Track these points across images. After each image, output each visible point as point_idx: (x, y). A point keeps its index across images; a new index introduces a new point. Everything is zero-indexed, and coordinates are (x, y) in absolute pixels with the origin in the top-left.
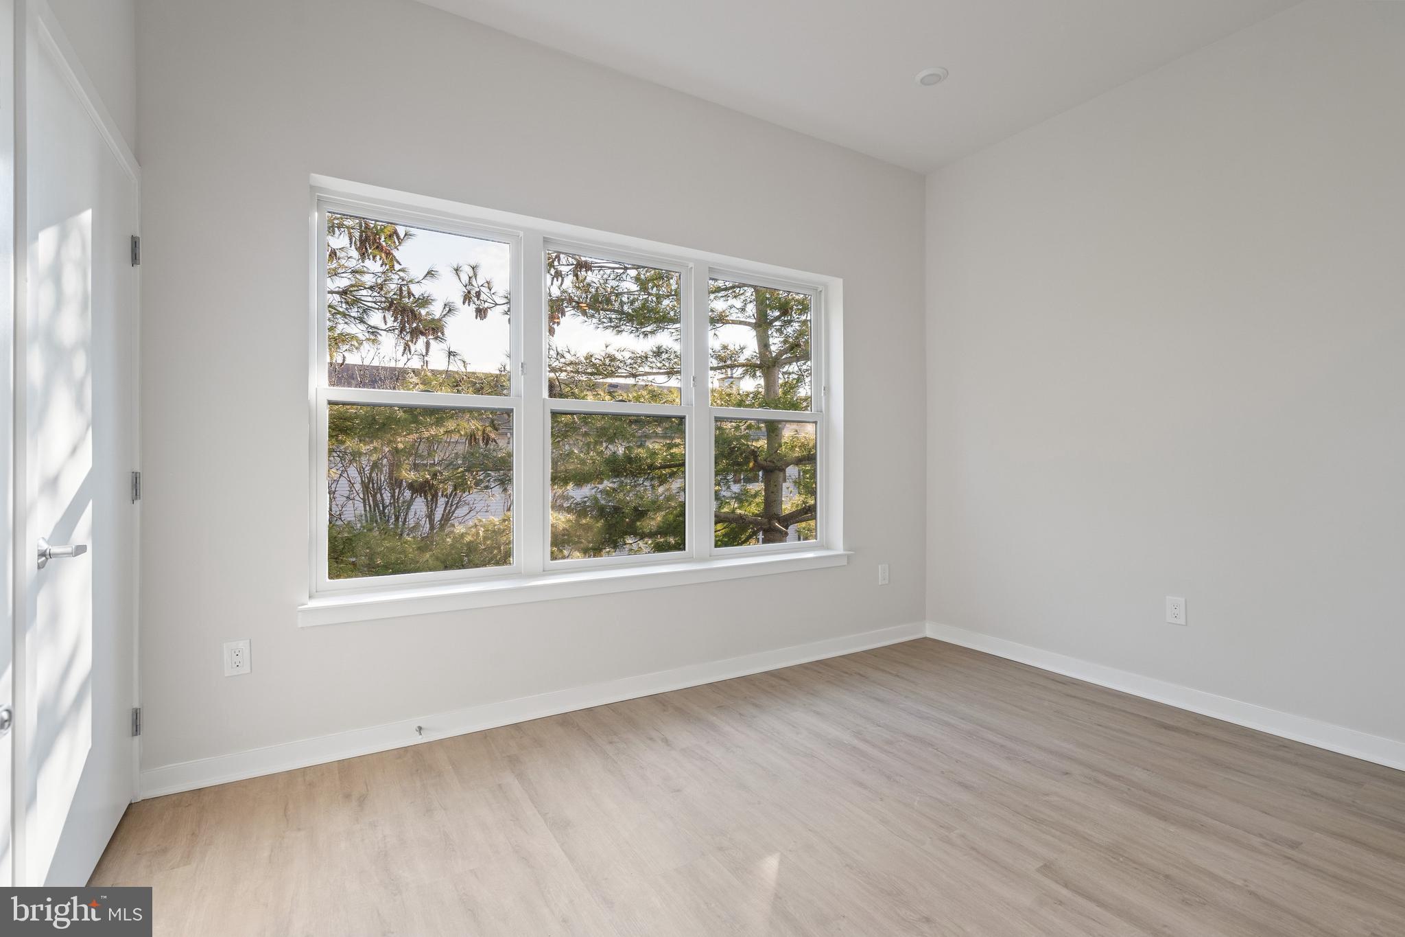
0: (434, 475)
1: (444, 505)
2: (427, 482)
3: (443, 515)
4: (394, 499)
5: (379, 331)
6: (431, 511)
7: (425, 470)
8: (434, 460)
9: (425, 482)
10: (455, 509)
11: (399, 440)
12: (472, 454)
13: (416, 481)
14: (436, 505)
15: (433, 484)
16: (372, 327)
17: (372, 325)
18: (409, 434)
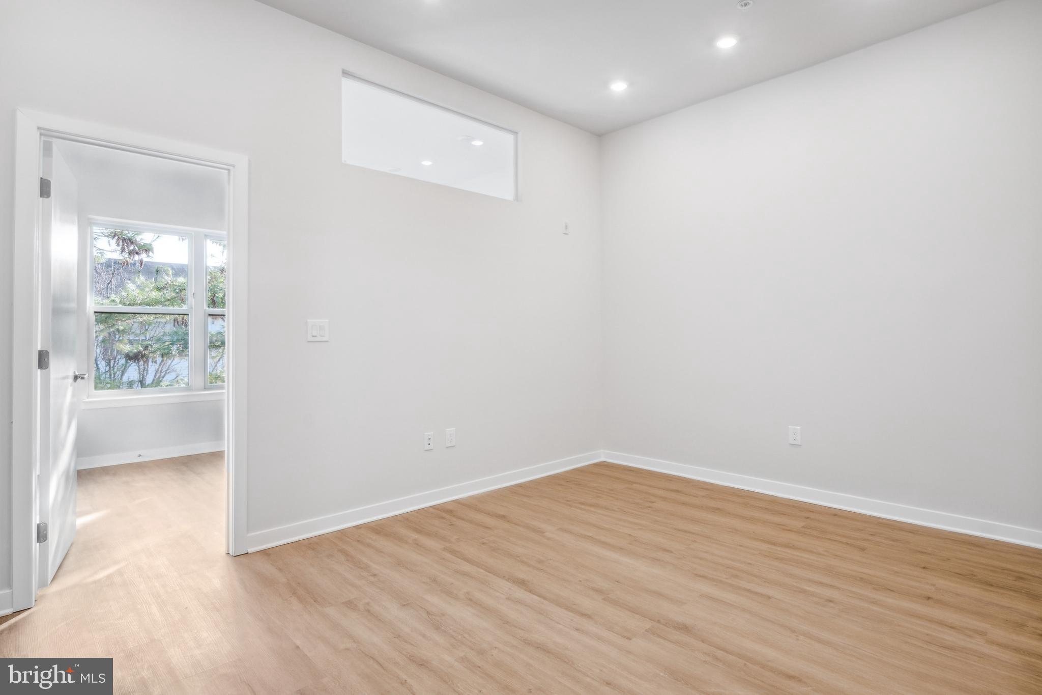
0: (146, 348)
1: (155, 372)
2: (140, 352)
3: (154, 380)
4: (110, 367)
5: (105, 252)
6: (143, 377)
7: (138, 343)
8: (146, 337)
9: (139, 352)
10: (165, 375)
11: (120, 324)
12: (176, 332)
13: (131, 352)
14: (147, 373)
15: (145, 353)
16: (100, 249)
17: (100, 248)
18: (127, 320)
